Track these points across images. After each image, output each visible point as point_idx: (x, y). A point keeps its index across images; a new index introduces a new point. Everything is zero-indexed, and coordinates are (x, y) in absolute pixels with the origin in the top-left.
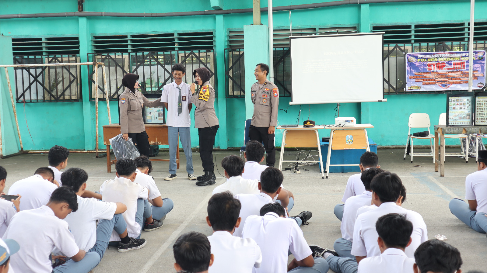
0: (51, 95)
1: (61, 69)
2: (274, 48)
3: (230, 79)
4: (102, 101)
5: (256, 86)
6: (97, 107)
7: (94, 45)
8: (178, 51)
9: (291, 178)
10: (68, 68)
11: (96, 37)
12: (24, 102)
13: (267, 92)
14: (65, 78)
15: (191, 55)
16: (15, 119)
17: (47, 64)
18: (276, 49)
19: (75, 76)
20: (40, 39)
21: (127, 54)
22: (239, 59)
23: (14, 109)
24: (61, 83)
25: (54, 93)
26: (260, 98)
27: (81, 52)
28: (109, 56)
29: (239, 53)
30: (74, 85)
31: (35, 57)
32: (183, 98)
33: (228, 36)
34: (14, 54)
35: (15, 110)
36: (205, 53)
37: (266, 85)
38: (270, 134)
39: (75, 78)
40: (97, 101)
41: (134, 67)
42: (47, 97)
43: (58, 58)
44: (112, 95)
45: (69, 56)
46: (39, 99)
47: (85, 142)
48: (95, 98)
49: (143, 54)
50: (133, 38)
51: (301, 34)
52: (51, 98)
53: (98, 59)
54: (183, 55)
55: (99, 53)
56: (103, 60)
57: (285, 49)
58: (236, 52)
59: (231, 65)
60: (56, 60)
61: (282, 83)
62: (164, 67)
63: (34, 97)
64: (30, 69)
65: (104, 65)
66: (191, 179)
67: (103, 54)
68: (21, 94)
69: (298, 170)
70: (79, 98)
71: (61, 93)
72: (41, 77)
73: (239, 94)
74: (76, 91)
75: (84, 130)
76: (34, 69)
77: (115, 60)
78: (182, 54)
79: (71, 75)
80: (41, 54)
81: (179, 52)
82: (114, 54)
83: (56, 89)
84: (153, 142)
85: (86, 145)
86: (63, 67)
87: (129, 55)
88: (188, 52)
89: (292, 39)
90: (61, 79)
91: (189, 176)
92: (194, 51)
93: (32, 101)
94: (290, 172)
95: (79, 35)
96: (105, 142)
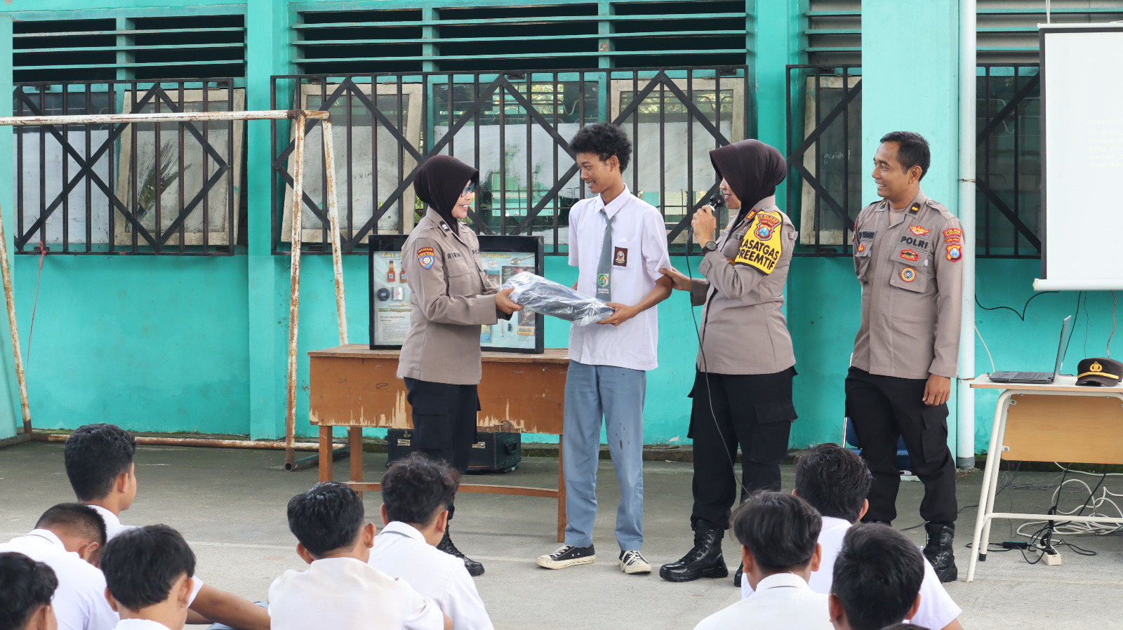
0: (137, 229)
1: (177, 132)
2: (978, 65)
3: (805, 183)
4: (319, 254)
5: (878, 215)
6: (294, 278)
7: (299, 46)
8: (609, 71)
9: (1019, 584)
10: (200, 131)
11: (309, 17)
12: (40, 253)
13: (918, 240)
14: (189, 166)
15: (658, 88)
16: (9, 313)
17: (126, 116)
18: (988, 72)
19: (227, 162)
20: (111, 24)
21: (419, 78)
22: (843, 107)
23: (6, 278)
24: (175, 184)
25: (147, 222)
26: (890, 261)
27: (250, 70)
28: (351, 87)
29: (845, 83)
30: (218, 195)
31: (88, 87)
32: (616, 257)
33: (804, 16)
34: (18, 77)
35: (9, 282)
36: (711, 78)
37: (915, 212)
38: (930, 406)
39: (225, 166)
40: (296, 254)
41: (443, 130)
42: (123, 236)
43: (167, 92)
44: (355, 232)
45: (206, 83)
46: (93, 241)
47: (251, 409)
48: (290, 244)
49: (477, 78)
50: (441, 18)
51: (1089, 16)
52: (134, 238)
53: (310, 98)
54: (628, 86)
55: (314, 76)
56: (327, 103)
57: (1023, 71)
58: (832, 78)
59: (811, 127)
60: (161, 101)
61: (1010, 201)
62: (552, 131)
63: (77, 235)
64: (70, 133)
65: (329, 120)
66: (629, 569)
67: (329, 79)
68: (35, 221)
69: (1051, 553)
70: (235, 243)
71: (172, 222)
72: (104, 159)
73: (840, 241)
74: (225, 214)
75: (247, 360)
76: (84, 133)
77: (371, 103)
78: (623, 83)
79: (209, 157)
80: (109, 76)
81: (614, 74)
82: (369, 79)
83: (154, 208)
84: (495, 422)
85: (252, 418)
86: (183, 126)
87: (425, 83)
88: (647, 75)
89: (1047, 36)
90: (173, 169)
91: (624, 557)
92: (670, 73)
93: (71, 249)
94: (1022, 558)
95: (246, 9)
96: (314, 414)
